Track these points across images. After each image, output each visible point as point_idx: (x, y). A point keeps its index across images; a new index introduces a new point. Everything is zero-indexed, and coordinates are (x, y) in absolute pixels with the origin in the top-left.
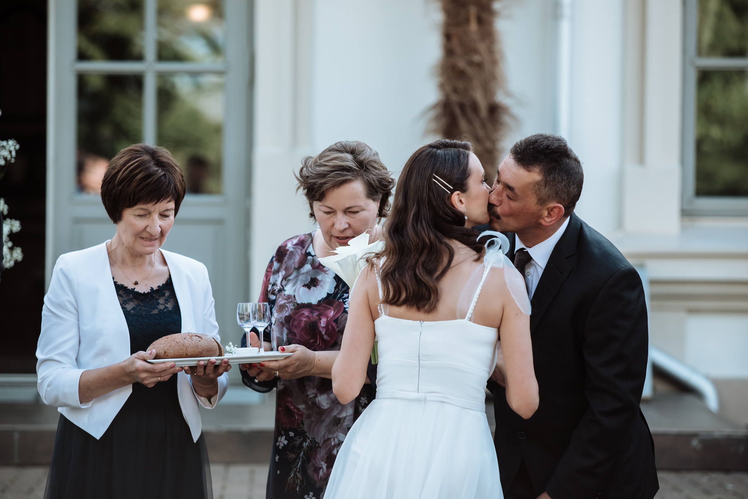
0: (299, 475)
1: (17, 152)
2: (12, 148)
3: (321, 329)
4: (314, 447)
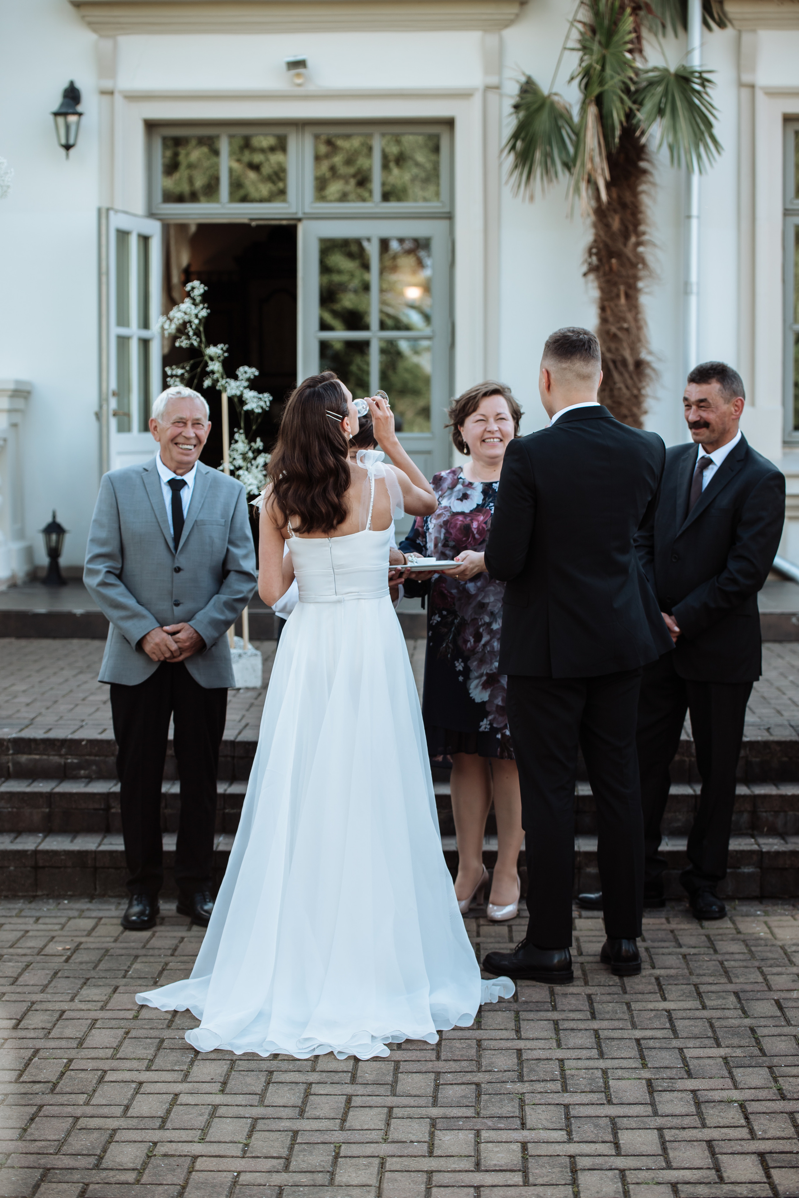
0: (450, 645)
1: (271, 402)
2: (267, 400)
3: (473, 530)
4: (463, 624)
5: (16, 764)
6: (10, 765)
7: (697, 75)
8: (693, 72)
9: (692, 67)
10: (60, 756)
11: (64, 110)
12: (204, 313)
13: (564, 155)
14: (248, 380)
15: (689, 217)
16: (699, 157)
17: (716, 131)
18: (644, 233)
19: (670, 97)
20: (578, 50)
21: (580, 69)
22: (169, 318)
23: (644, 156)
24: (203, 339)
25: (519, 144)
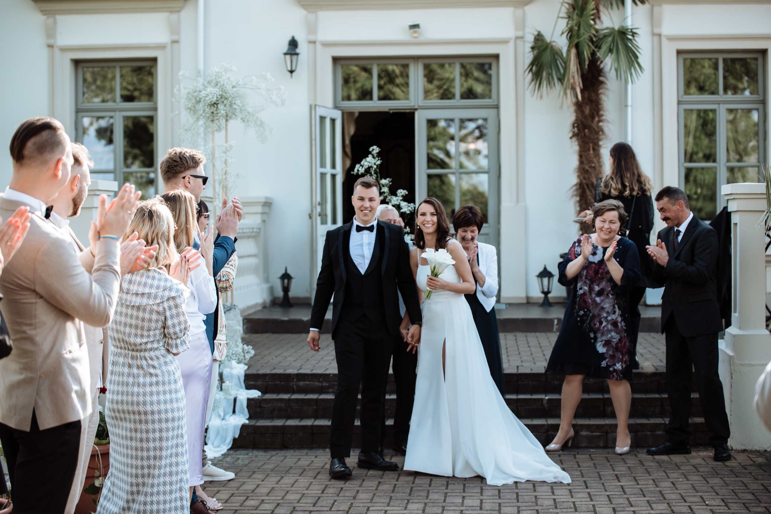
5: (298, 386)
6: (295, 387)
7: (630, 30)
8: (627, 29)
9: (627, 26)
10: (320, 382)
11: (290, 52)
12: (379, 162)
13: (558, 74)
14: (402, 196)
15: (626, 106)
16: (631, 74)
17: (640, 60)
18: (602, 115)
19: (615, 43)
20: (566, 18)
21: (567, 28)
22: (361, 165)
23: (602, 74)
24: (379, 176)
25: (534, 68)
